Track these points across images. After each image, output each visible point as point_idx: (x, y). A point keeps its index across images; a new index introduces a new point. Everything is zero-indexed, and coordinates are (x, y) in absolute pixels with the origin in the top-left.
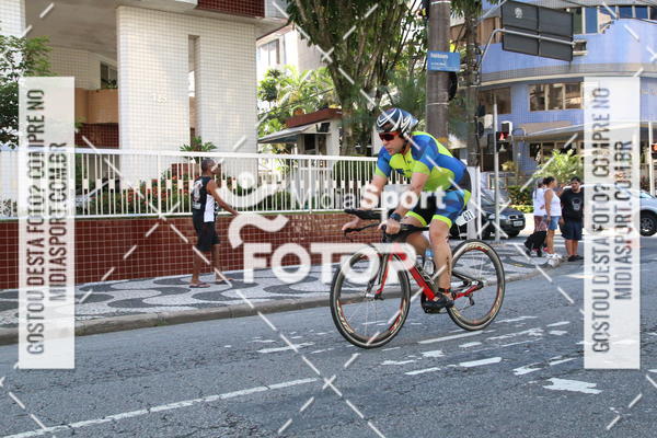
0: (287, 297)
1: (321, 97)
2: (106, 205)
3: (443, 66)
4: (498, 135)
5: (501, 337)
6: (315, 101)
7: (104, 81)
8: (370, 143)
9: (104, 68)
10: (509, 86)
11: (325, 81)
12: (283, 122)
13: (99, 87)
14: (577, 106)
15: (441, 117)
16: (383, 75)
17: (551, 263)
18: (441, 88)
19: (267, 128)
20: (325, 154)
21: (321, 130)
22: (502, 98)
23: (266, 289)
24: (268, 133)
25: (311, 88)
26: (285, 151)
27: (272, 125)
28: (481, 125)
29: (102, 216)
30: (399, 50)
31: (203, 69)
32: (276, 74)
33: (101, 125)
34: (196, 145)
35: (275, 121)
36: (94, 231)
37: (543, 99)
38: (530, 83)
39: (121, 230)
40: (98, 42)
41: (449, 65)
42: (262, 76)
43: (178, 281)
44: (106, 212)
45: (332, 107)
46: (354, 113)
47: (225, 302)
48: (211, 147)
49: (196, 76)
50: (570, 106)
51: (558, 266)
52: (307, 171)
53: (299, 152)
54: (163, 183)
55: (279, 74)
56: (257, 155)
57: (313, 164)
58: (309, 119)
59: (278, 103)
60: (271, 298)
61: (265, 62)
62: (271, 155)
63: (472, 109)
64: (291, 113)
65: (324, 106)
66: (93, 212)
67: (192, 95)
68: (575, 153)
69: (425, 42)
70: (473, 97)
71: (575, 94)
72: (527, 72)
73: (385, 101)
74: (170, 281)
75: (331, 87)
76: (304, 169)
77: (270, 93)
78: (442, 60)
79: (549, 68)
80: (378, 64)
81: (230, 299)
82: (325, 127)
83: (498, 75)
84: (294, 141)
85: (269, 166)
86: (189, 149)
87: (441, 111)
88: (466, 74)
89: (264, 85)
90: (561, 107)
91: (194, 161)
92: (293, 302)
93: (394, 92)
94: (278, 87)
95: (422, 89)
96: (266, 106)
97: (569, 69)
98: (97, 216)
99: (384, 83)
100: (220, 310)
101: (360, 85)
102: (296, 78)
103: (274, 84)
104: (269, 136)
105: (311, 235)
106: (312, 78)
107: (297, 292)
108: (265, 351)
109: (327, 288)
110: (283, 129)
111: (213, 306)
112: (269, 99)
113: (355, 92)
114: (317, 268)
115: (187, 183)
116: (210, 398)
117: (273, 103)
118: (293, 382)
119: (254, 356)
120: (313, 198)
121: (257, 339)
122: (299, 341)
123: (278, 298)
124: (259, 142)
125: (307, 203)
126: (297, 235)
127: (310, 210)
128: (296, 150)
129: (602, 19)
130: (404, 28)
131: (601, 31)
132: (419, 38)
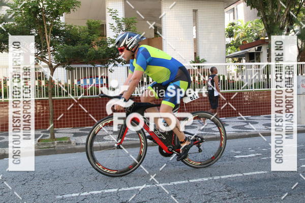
0: (244, 131)
1: (256, 34)
6: (253, 36)
7: (155, 34)
9: (156, 28)
11: (258, 26)
12: (237, 48)
13: (154, 37)
16: (291, 20)
19: (229, 51)
20: (260, 62)
21: (258, 50)
23: (233, 127)
24: (230, 53)
25: (251, 30)
26: (238, 62)
27: (231, 49)
32: (233, 24)
34: (197, 60)
35: (233, 47)
40: (153, 17)
42: (227, 26)
45: (262, 38)
47: (214, 133)
52: (251, 71)
53: (246, 62)
55: (234, 24)
56: (225, 64)
57: (254, 67)
58: (251, 45)
59: (234, 39)
60: (236, 131)
61: (228, 18)
62: (232, 63)
64: (241, 43)
65: (258, 38)
67: (195, 37)
73: (292, 33)
75: (263, 27)
76: (250, 69)
77: (231, 34)
80: (288, 15)
81: (216, 132)
82: (260, 49)
84: (244, 56)
86: (194, 62)
89: (227, 31)
91: (196, 68)
92: (247, 134)
93: (296, 28)
94: (234, 31)
96: (229, 40)
99: (291, 24)
100: (212, 136)
101: (278, 26)
102: (243, 26)
103: (232, 29)
104: (231, 54)
105: (254, 101)
106: (251, 24)
107: (248, 129)
108: (237, 157)
109: (263, 127)
110: (238, 51)
111: (209, 135)
112: (230, 37)
113: (276, 30)
114: (257, 118)
115: (194, 78)
116: (216, 178)
117: (232, 38)
118: (256, 173)
119: (233, 159)
120: (255, 84)
121: (232, 151)
122: (254, 153)
123: (239, 132)
124: (227, 57)
125: (252, 86)
126: (247, 101)
127: (253, 89)
128: (244, 61)
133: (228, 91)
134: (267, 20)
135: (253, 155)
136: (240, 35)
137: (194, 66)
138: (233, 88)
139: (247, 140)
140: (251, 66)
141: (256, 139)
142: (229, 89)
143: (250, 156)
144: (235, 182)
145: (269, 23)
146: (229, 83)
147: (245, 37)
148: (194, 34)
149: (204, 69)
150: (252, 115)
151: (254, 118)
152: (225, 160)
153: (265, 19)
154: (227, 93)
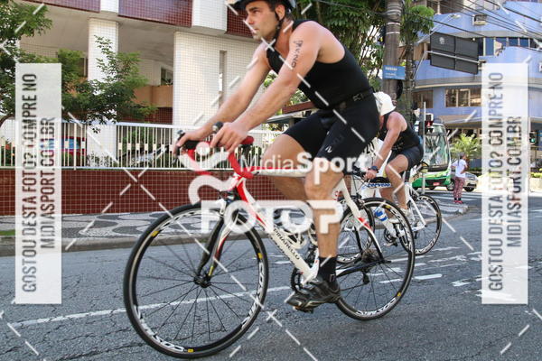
2: (167, 162)
3: (393, 76)
4: (426, 123)
5: (438, 261)
6: (299, 96)
7: (163, 79)
9: (163, 71)
10: (432, 90)
13: (159, 84)
14: (478, 105)
17: (461, 211)
18: (392, 90)
22: (426, 97)
28: (414, 115)
29: (164, 168)
31: (229, 73)
33: (160, 108)
36: (159, 178)
37: (454, 99)
38: (446, 88)
39: (176, 178)
40: (161, 55)
41: (397, 75)
44: (167, 166)
49: (223, 78)
50: (473, 105)
51: (465, 213)
58: (297, 108)
62: (269, 131)
63: (409, 105)
66: (159, 166)
67: (221, 89)
68: (475, 137)
69: (378, 59)
70: (410, 96)
72: (444, 80)
78: (393, 72)
79: (460, 78)
83: (425, 82)
84: (288, 122)
85: (266, 138)
88: (407, 80)
90: (466, 105)
97: (473, 80)
98: (161, 168)
110: (279, 114)
129: (497, 45)
130: (364, 49)
131: (495, 54)
132: (374, 56)
148: (220, 85)
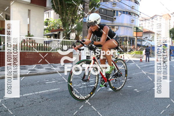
0: (50, 71)
6: (57, 26)
8: (70, 37)
11: (59, 22)
12: (49, 31)
15: (86, 32)
16: (73, 22)
18: (86, 26)
19: (45, 32)
20: (59, 39)
23: (46, 69)
25: (56, 23)
26: (49, 38)
30: (77, 16)
31: (31, 17)
32: (48, 20)
34: (29, 35)
35: (47, 30)
42: (45, 20)
43: (25, 67)
45: (61, 28)
46: (66, 30)
47: (36, 72)
48: (33, 36)
49: (29, 19)
52: (55, 43)
54: (22, 44)
56: (43, 38)
57: (57, 41)
58: (56, 31)
59: (48, 27)
61: (46, 16)
62: (46, 38)
64: (51, 29)
65: (59, 28)
67: (28, 23)
69: (83, 15)
71: (113, 29)
73: (73, 28)
74: (23, 67)
75: (61, 23)
77: (47, 24)
80: (72, 19)
81: (37, 71)
82: (59, 33)
84: (52, 35)
86: (27, 36)
87: (86, 30)
89: (45, 22)
91: (28, 39)
92: (52, 72)
93: (75, 25)
94: (48, 23)
95: (82, 26)
96: (46, 27)
97: (112, 23)
99: (73, 24)
100: (35, 73)
101: (68, 24)
102: (52, 21)
103: (47, 22)
104: (46, 34)
105: (56, 57)
106: (56, 21)
107: (53, 70)
108: (47, 83)
109: (60, 69)
110: (49, 33)
111: (33, 72)
112: (46, 25)
113: (67, 25)
114: (57, 64)
115: (27, 44)
116: (36, 93)
117: (47, 26)
118: (55, 89)
119: (45, 84)
120: (57, 49)
121: (45, 80)
122: (55, 81)
123: (48, 71)
124: (44, 35)
125: (55, 50)
126: (53, 57)
127: (56, 51)
128: (52, 37)
129: (119, 13)
130: (78, 12)
131: (119, 16)
132: (81, 14)
133: (44, 51)
134: (63, 20)
135: (54, 82)
136: (51, 25)
137: (27, 38)
138: (47, 50)
139: (52, 75)
140: (55, 40)
141: (56, 74)
142: (44, 50)
143: (52, 82)
144: (45, 94)
145: (64, 22)
146: (44, 48)
147: (54, 26)
148: (28, 22)
149: (32, 40)
150: (55, 63)
151: (55, 64)
152: (41, 84)
153: (62, 20)
154: (43, 53)
